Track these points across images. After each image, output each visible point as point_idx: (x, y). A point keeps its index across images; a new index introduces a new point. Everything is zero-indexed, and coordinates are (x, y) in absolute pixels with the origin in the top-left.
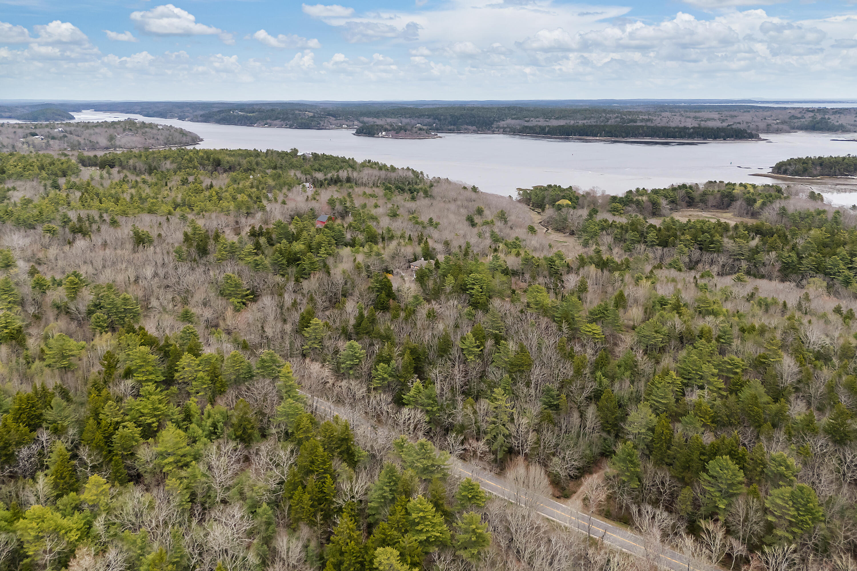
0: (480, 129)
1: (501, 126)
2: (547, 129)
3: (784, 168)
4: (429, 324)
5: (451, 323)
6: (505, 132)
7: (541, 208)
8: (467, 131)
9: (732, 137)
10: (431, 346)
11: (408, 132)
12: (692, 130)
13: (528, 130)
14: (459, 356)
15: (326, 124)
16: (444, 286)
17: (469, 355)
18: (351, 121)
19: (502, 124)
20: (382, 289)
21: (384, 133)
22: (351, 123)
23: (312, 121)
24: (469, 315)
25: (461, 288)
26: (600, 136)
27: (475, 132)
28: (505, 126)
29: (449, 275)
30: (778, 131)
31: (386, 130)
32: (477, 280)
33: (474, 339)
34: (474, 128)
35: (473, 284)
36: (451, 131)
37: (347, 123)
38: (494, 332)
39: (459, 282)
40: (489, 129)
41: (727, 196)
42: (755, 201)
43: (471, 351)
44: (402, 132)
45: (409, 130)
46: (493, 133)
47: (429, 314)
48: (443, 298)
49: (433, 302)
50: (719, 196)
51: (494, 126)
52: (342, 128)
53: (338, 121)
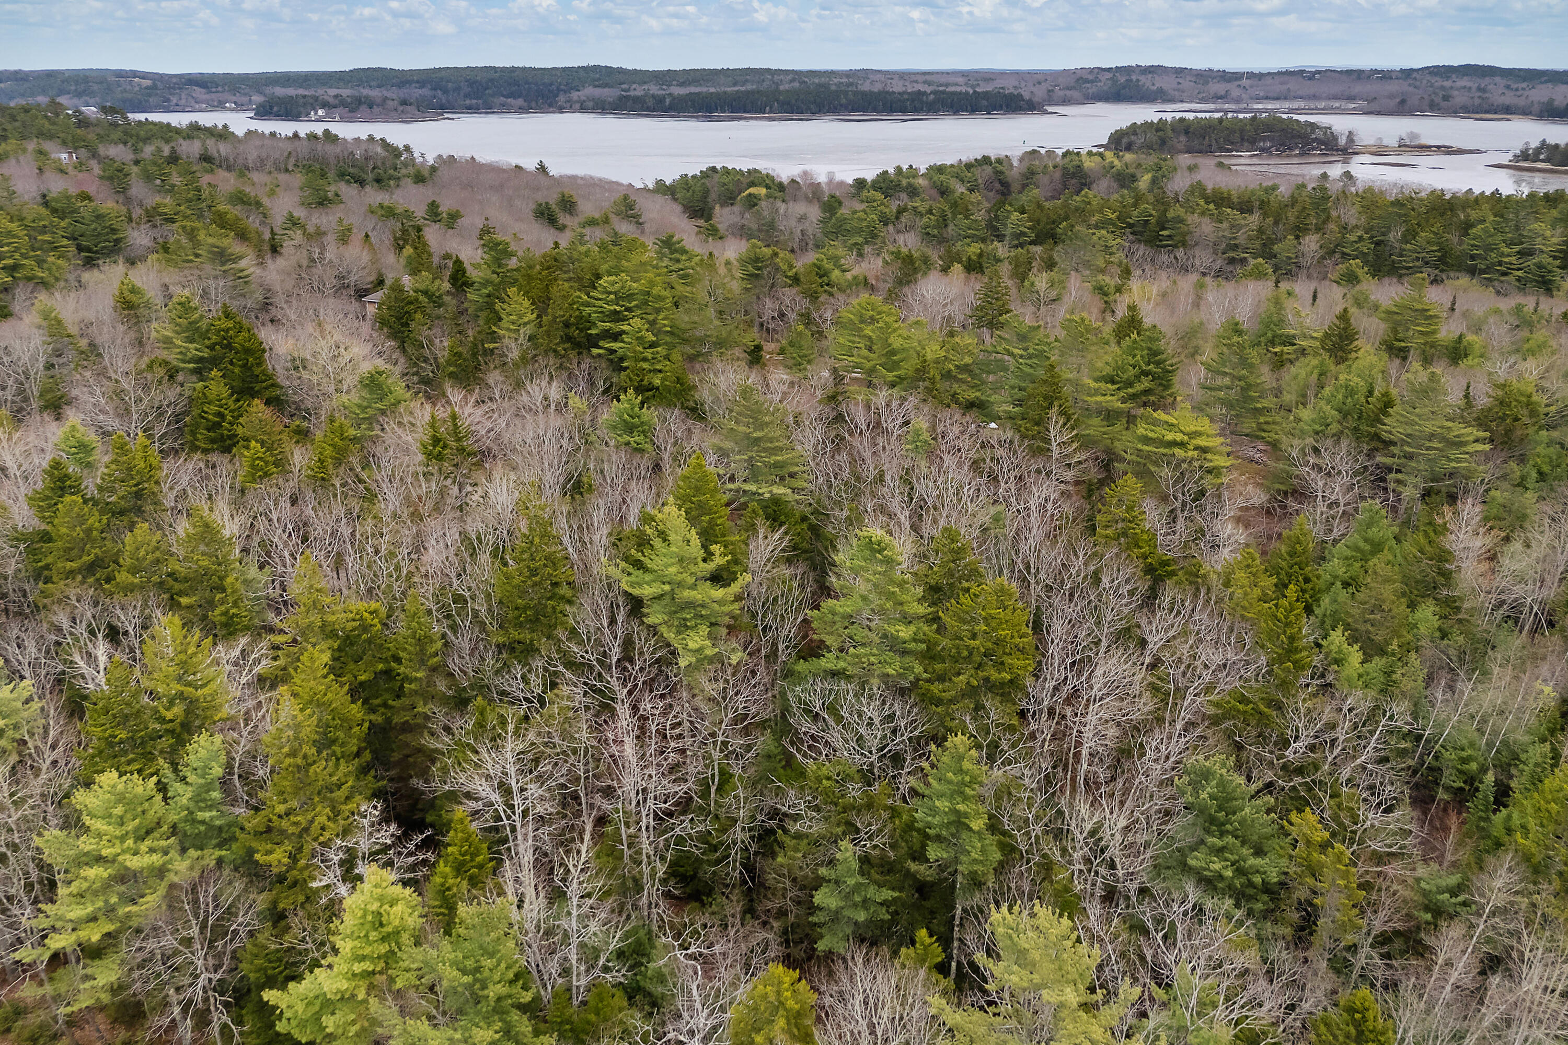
0: (533, 104)
1: (575, 98)
2: (668, 101)
3: (1125, 141)
4: (443, 492)
5: (549, 478)
6: (583, 109)
7: (702, 216)
8: (505, 109)
9: (1000, 108)
10: (459, 599)
11: (376, 109)
12: (932, 97)
13: (630, 104)
14: (628, 644)
15: (183, 102)
16: (494, 337)
17: (683, 627)
18: (245, 94)
19: (575, 95)
20: (214, 362)
21: (320, 112)
22: (245, 99)
23: (150, 95)
24: (630, 429)
25: (568, 338)
26: (770, 112)
27: (523, 110)
28: (583, 98)
29: (512, 291)
30: (1066, 102)
31: (324, 105)
32: (630, 297)
33: (696, 541)
34: (520, 102)
35: (616, 317)
36: (471, 109)
37: (234, 98)
38: (766, 491)
39: (558, 311)
40: (550, 105)
41: (1074, 175)
42: (1133, 178)
43: (690, 605)
44: (363, 108)
45: (378, 105)
46: (561, 110)
47: (436, 441)
48: (494, 377)
49: (455, 395)
50: (1058, 175)
51: (562, 99)
52: (225, 109)
53: (213, 96)
